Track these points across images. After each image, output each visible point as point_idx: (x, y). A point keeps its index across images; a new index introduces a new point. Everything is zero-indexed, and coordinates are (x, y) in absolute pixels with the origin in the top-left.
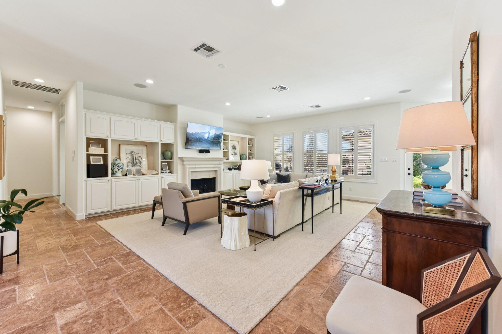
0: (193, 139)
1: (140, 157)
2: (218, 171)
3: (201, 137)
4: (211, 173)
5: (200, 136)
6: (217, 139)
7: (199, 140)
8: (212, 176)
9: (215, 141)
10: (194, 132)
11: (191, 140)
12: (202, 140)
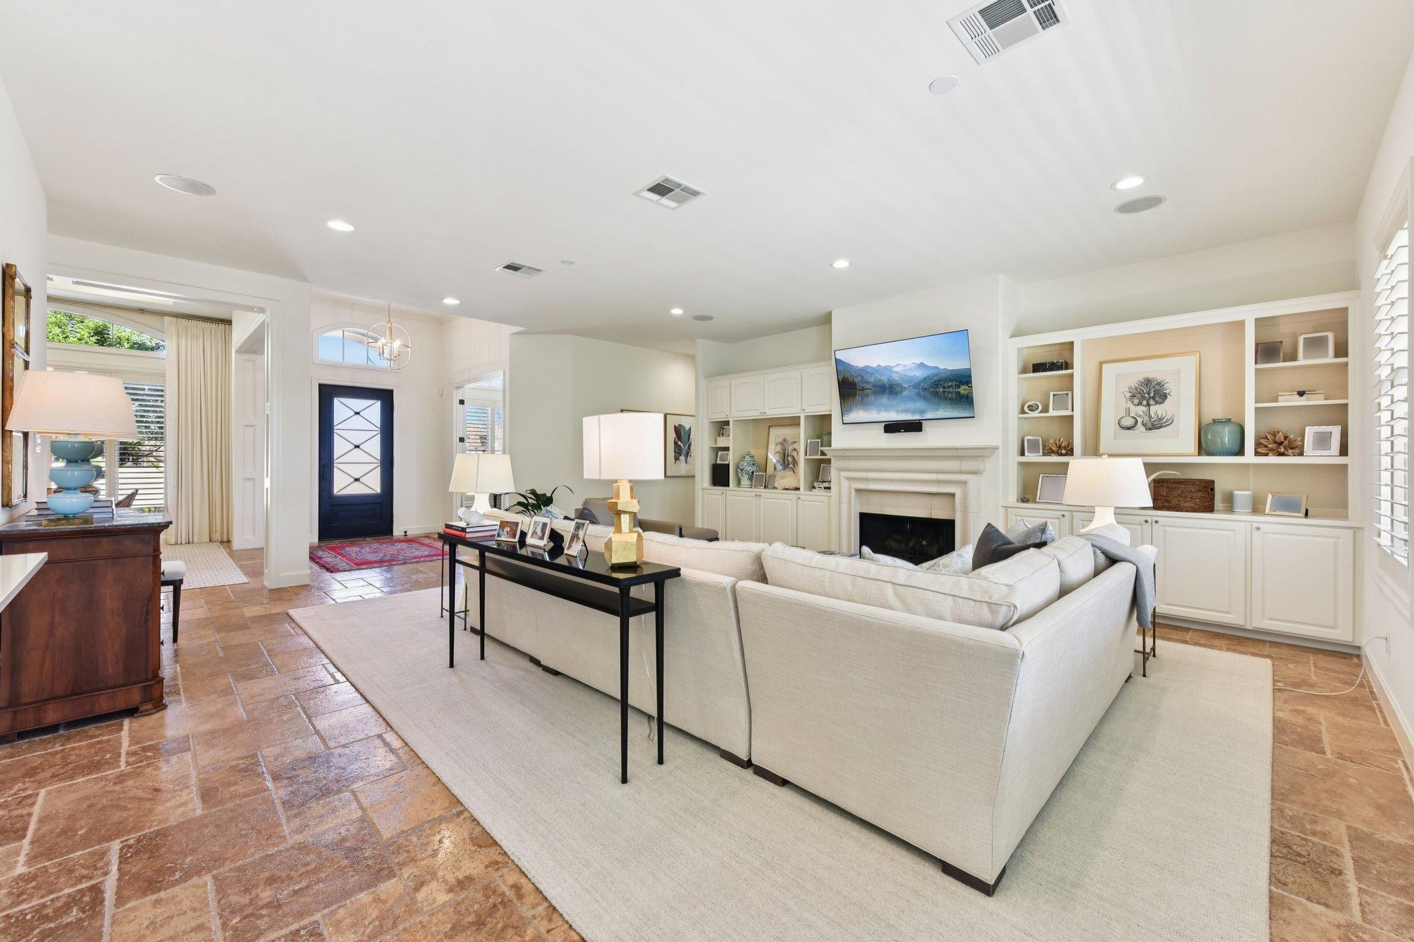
0: (869, 386)
1: (795, 450)
2: (957, 496)
3: (897, 379)
4: (937, 502)
5: (891, 377)
6: (949, 387)
7: (889, 389)
8: (937, 511)
9: (944, 392)
10: (874, 365)
11: (863, 389)
12: (898, 389)
